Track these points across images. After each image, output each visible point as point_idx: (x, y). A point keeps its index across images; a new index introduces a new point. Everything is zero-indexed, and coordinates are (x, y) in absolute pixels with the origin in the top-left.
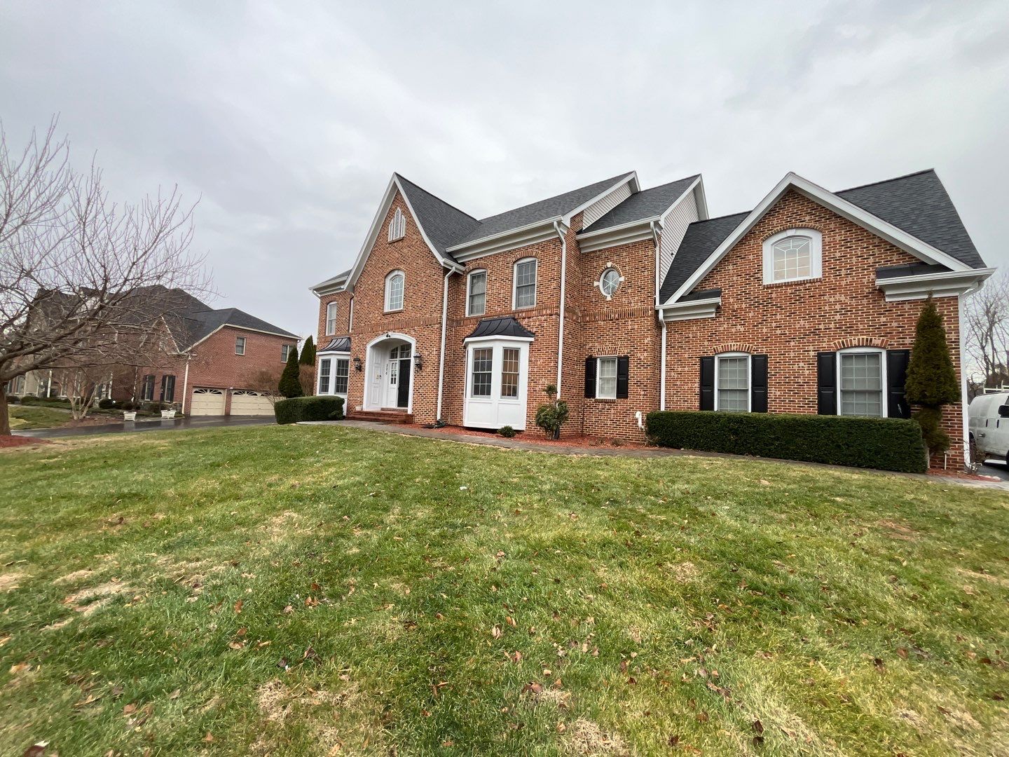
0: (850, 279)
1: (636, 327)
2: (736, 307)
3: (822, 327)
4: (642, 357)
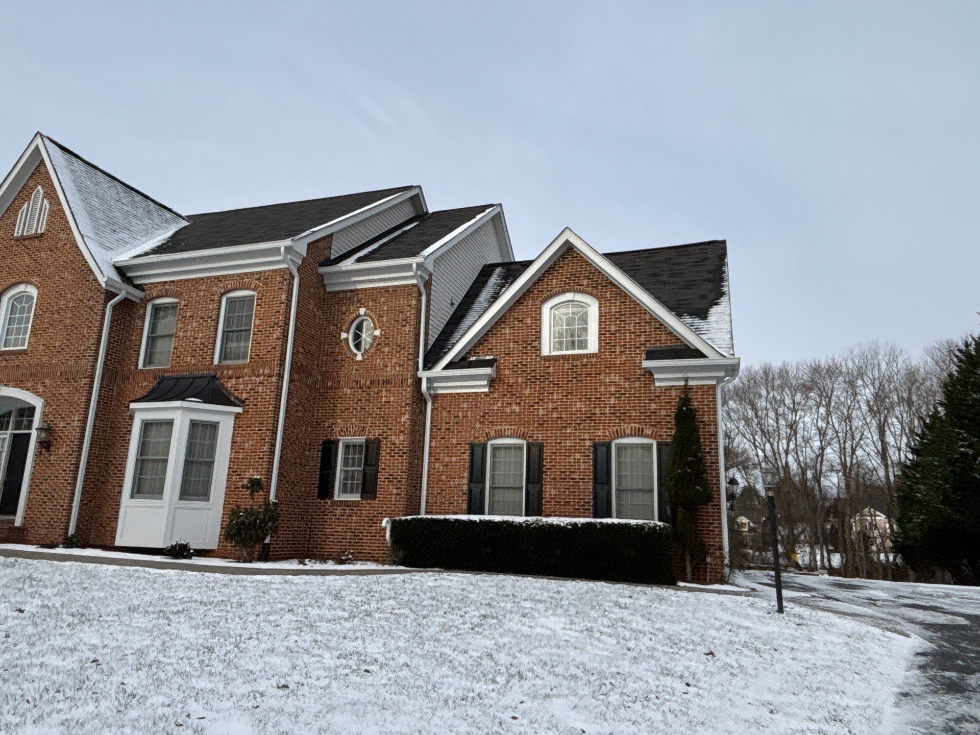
0: (623, 358)
1: (392, 399)
2: (511, 381)
3: (597, 411)
4: (397, 442)
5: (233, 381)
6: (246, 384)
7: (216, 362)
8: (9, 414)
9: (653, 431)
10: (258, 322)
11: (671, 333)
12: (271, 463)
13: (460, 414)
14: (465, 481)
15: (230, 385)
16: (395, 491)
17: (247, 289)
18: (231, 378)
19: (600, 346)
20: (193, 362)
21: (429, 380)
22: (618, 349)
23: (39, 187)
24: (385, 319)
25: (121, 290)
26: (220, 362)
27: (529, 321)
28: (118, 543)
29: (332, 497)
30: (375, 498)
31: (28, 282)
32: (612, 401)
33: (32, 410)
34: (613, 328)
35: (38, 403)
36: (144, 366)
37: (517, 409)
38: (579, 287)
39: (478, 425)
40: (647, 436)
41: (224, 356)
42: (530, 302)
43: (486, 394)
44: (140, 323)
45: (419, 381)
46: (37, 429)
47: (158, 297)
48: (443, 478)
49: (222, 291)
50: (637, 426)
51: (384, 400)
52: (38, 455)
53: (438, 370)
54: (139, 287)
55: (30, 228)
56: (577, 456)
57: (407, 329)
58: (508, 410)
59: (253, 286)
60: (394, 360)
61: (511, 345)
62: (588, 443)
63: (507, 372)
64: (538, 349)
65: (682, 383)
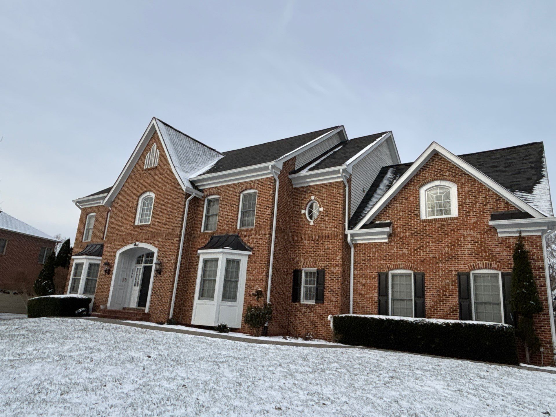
0: (475, 219)
1: (331, 246)
2: (402, 235)
3: (459, 253)
4: (334, 271)
5: (247, 238)
6: (253, 239)
7: (238, 228)
8: (143, 256)
9: (498, 265)
10: (258, 206)
11: (507, 203)
12: (267, 282)
13: (371, 255)
14: (376, 295)
15: (245, 240)
16: (334, 300)
17: (253, 189)
18: (246, 236)
19: (459, 212)
20: (227, 228)
21: (352, 235)
22: (471, 213)
23: (155, 144)
24: (325, 201)
25: (192, 193)
26: (240, 227)
27: (412, 199)
28: (193, 323)
29: (299, 302)
30: (323, 303)
31: (150, 191)
32: (469, 246)
33: (152, 254)
34: (467, 201)
35: (155, 250)
36: (204, 231)
37: (407, 252)
38: (443, 177)
39: (382, 262)
40: (495, 269)
41: (242, 225)
42: (412, 188)
43: (386, 243)
44: (202, 209)
45: (346, 236)
46: (155, 264)
47: (210, 195)
48: (363, 292)
49: (241, 190)
50: (487, 262)
51: (326, 247)
52: (156, 276)
53: (357, 229)
54: (201, 191)
55: (151, 164)
56: (447, 281)
57: (338, 206)
58: (401, 252)
59: (255, 187)
60: (331, 224)
61: (401, 213)
62: (454, 273)
63: (399, 230)
64: (418, 215)
65: (518, 235)
